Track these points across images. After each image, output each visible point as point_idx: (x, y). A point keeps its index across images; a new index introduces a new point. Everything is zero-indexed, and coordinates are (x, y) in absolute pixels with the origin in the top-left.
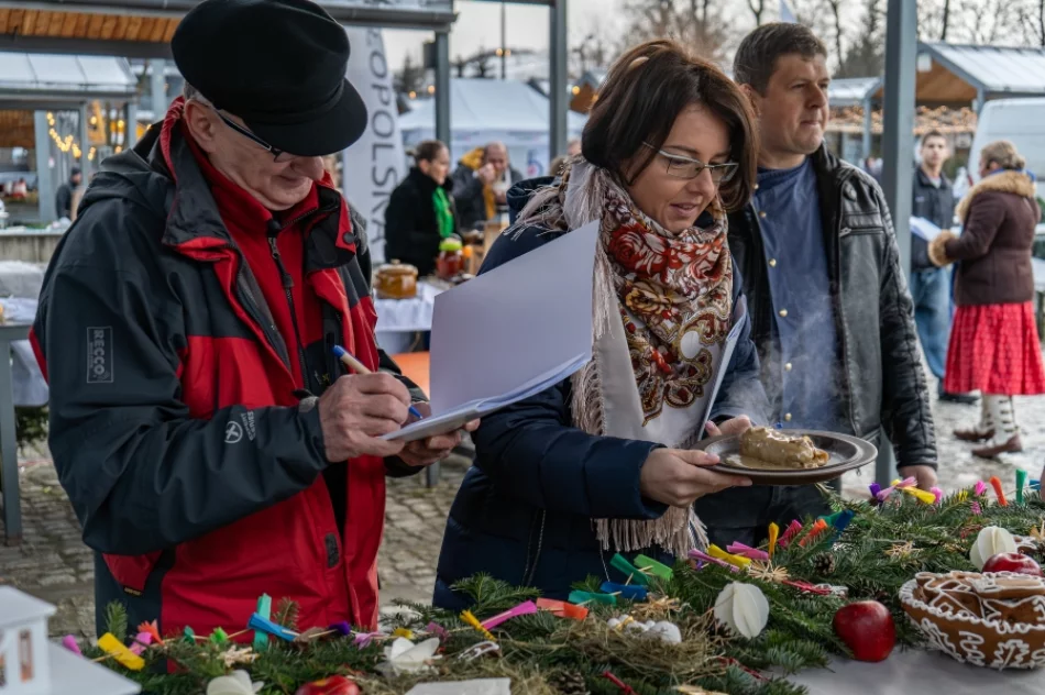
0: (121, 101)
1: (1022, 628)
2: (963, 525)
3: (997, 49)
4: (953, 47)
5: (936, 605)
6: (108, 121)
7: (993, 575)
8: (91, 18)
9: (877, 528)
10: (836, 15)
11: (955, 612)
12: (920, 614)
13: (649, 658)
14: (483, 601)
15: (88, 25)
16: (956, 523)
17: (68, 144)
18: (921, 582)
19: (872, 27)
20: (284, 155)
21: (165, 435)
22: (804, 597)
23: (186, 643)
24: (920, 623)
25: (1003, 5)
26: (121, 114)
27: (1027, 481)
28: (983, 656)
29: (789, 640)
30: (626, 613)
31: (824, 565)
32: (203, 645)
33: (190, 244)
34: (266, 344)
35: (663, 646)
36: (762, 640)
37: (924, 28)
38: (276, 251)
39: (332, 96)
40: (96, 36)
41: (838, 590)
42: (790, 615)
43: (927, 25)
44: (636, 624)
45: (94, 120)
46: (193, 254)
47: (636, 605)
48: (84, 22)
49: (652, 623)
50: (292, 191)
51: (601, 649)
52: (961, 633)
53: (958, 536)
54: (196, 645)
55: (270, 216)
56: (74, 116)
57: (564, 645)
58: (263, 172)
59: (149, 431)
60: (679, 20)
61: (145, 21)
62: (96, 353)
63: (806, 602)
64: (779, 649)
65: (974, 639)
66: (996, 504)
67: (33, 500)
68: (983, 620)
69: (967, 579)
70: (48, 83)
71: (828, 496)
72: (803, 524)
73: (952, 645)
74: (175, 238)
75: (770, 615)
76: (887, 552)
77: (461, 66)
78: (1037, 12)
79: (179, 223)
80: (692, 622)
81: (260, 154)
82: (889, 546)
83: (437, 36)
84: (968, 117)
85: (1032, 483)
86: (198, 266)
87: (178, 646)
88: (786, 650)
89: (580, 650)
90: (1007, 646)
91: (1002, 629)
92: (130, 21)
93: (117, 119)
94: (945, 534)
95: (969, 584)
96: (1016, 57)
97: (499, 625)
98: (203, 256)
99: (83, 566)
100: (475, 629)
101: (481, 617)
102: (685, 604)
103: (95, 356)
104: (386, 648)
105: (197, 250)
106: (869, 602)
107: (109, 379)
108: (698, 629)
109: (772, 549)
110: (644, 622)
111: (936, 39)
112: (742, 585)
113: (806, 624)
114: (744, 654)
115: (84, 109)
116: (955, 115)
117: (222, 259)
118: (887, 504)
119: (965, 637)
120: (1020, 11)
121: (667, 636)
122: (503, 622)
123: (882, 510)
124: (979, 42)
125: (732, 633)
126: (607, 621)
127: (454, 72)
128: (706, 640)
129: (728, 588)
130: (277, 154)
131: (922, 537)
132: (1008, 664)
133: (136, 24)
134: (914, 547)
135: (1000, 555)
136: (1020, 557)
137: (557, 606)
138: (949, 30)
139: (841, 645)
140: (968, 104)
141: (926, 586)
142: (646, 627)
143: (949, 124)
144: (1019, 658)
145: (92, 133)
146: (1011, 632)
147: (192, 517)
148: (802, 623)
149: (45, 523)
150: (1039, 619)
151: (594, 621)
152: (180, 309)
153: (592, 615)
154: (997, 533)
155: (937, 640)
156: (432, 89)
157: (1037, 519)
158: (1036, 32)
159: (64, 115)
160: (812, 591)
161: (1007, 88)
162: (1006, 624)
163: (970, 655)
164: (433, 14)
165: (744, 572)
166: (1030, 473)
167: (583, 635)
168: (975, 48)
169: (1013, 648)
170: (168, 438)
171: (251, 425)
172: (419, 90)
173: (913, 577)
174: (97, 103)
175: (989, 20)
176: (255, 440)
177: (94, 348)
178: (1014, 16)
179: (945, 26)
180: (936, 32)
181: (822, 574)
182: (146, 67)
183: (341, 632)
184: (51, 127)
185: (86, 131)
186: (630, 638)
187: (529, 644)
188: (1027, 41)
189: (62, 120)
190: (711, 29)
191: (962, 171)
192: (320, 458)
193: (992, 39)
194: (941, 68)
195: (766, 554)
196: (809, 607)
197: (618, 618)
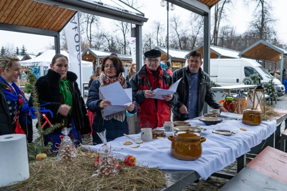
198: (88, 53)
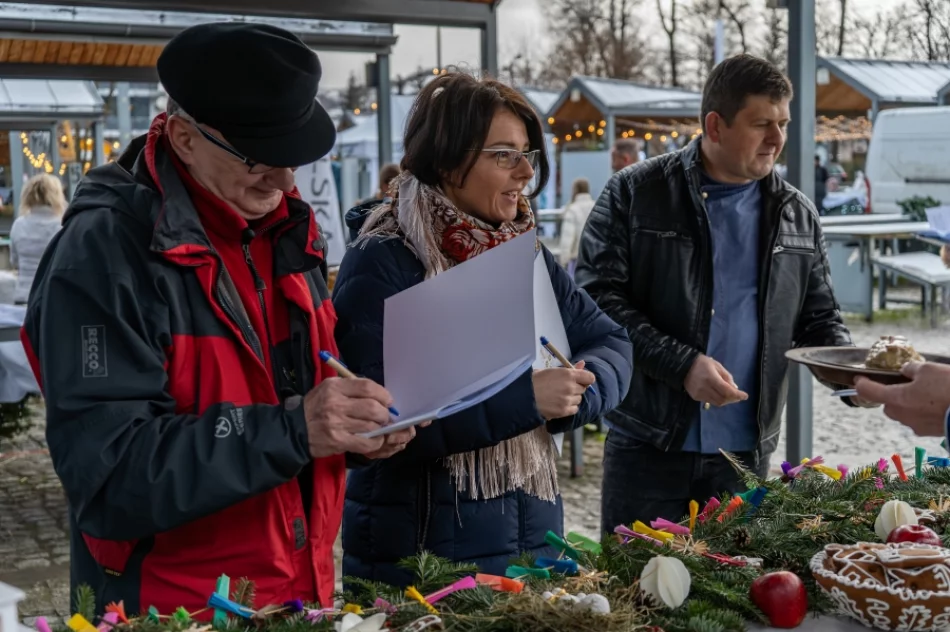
0: (90, 121)
1: (924, 594)
2: (868, 499)
3: (889, 63)
4: (849, 62)
5: (845, 574)
6: (78, 139)
7: (896, 545)
8: (60, 44)
9: (789, 503)
10: (742, 34)
11: (862, 581)
12: (830, 583)
13: (580, 628)
14: (426, 578)
15: (58, 52)
16: (861, 498)
17: (41, 161)
18: (831, 553)
19: (775, 45)
20: (258, 167)
21: (158, 429)
22: (723, 569)
23: (151, 622)
24: (830, 591)
25: (893, 23)
26: (90, 134)
27: (925, 458)
28: (888, 621)
29: (710, 609)
30: (558, 586)
31: (740, 538)
32: (166, 624)
33: (175, 251)
34: (244, 342)
35: (593, 616)
36: (685, 609)
37: (822, 44)
38: (249, 257)
39: (305, 113)
40: (65, 62)
41: (754, 562)
42: (710, 585)
43: (825, 42)
44: (568, 597)
45: (64, 139)
46: (177, 260)
47: (568, 578)
48: (54, 50)
49: (583, 595)
50: (264, 202)
51: (535, 620)
52: (869, 600)
53: (863, 510)
54: (160, 624)
55: (246, 225)
56: (46, 136)
57: (501, 617)
58: (238, 183)
59: (143, 424)
60: (599, 39)
61: (110, 48)
62: (90, 350)
63: (725, 573)
64: (701, 617)
65: (880, 605)
66: (897, 479)
67: (10, 490)
68: (888, 588)
69: (872, 550)
70: (22, 106)
71: (743, 474)
72: (721, 502)
73: (860, 611)
74: (162, 245)
75: (692, 586)
76: (798, 526)
77: (401, 84)
78: (924, 29)
79: (166, 232)
80: (621, 594)
81: (236, 165)
82: (800, 520)
83: (378, 57)
84: (864, 126)
85: (930, 459)
86: (181, 271)
87: (142, 625)
88: (707, 618)
89: (515, 621)
90: (910, 612)
91: (906, 596)
92: (97, 48)
93: (86, 138)
94: (851, 508)
95: (875, 554)
96: (907, 70)
97: (441, 600)
98: (185, 262)
99: (57, 551)
100: (419, 604)
101: (424, 592)
102: (613, 577)
103: (89, 353)
104: (337, 623)
105: (181, 256)
106: (783, 573)
107: (104, 373)
108: (625, 600)
109: (692, 524)
110: (576, 595)
111: (833, 55)
112: (665, 558)
113: (725, 594)
114: (668, 622)
115: (55, 128)
116: (853, 123)
117: (204, 265)
118: (798, 481)
119: (872, 604)
120: (909, 28)
121: (596, 607)
122: (446, 597)
123: (793, 487)
124: (873, 57)
125: (657, 603)
126: (541, 594)
127: (395, 90)
128: (634, 610)
129: (652, 561)
130: (252, 166)
131: (830, 511)
132: (912, 628)
133: (102, 50)
134: (823, 520)
135: (903, 527)
136: (921, 529)
137: (494, 580)
138: (845, 47)
139: (757, 612)
140: (864, 113)
141: (835, 556)
142: (576, 599)
143: (848, 131)
144: (922, 622)
145: (63, 150)
146: (914, 598)
147: (182, 506)
148: (722, 593)
149: (21, 511)
150: (940, 586)
151: (530, 595)
152: (167, 310)
153: (528, 589)
154: (899, 507)
155: (846, 607)
156: (374, 106)
157: (935, 493)
158: (923, 47)
159: (37, 134)
160: (730, 563)
161: (899, 98)
162: (909, 592)
163: (876, 621)
164: (374, 37)
165: (668, 546)
166: (927, 450)
167: (519, 607)
168: (869, 62)
169: (916, 613)
170: (161, 431)
171: (240, 421)
172: (362, 107)
173: (822, 549)
174: (67, 123)
175: (880, 36)
176: (243, 434)
177: (89, 345)
178: (903, 33)
179: (842, 42)
180: (833, 48)
181: (738, 547)
182: (112, 90)
183: (295, 608)
184: (24, 146)
185: (58, 149)
186: (562, 610)
187: (470, 616)
188: (916, 55)
189: (35, 139)
190: (629, 48)
191: (860, 174)
192: (304, 453)
193: (884, 54)
194: (839, 81)
195: (688, 530)
196: (727, 578)
197: (551, 591)
198: (576, 96)
